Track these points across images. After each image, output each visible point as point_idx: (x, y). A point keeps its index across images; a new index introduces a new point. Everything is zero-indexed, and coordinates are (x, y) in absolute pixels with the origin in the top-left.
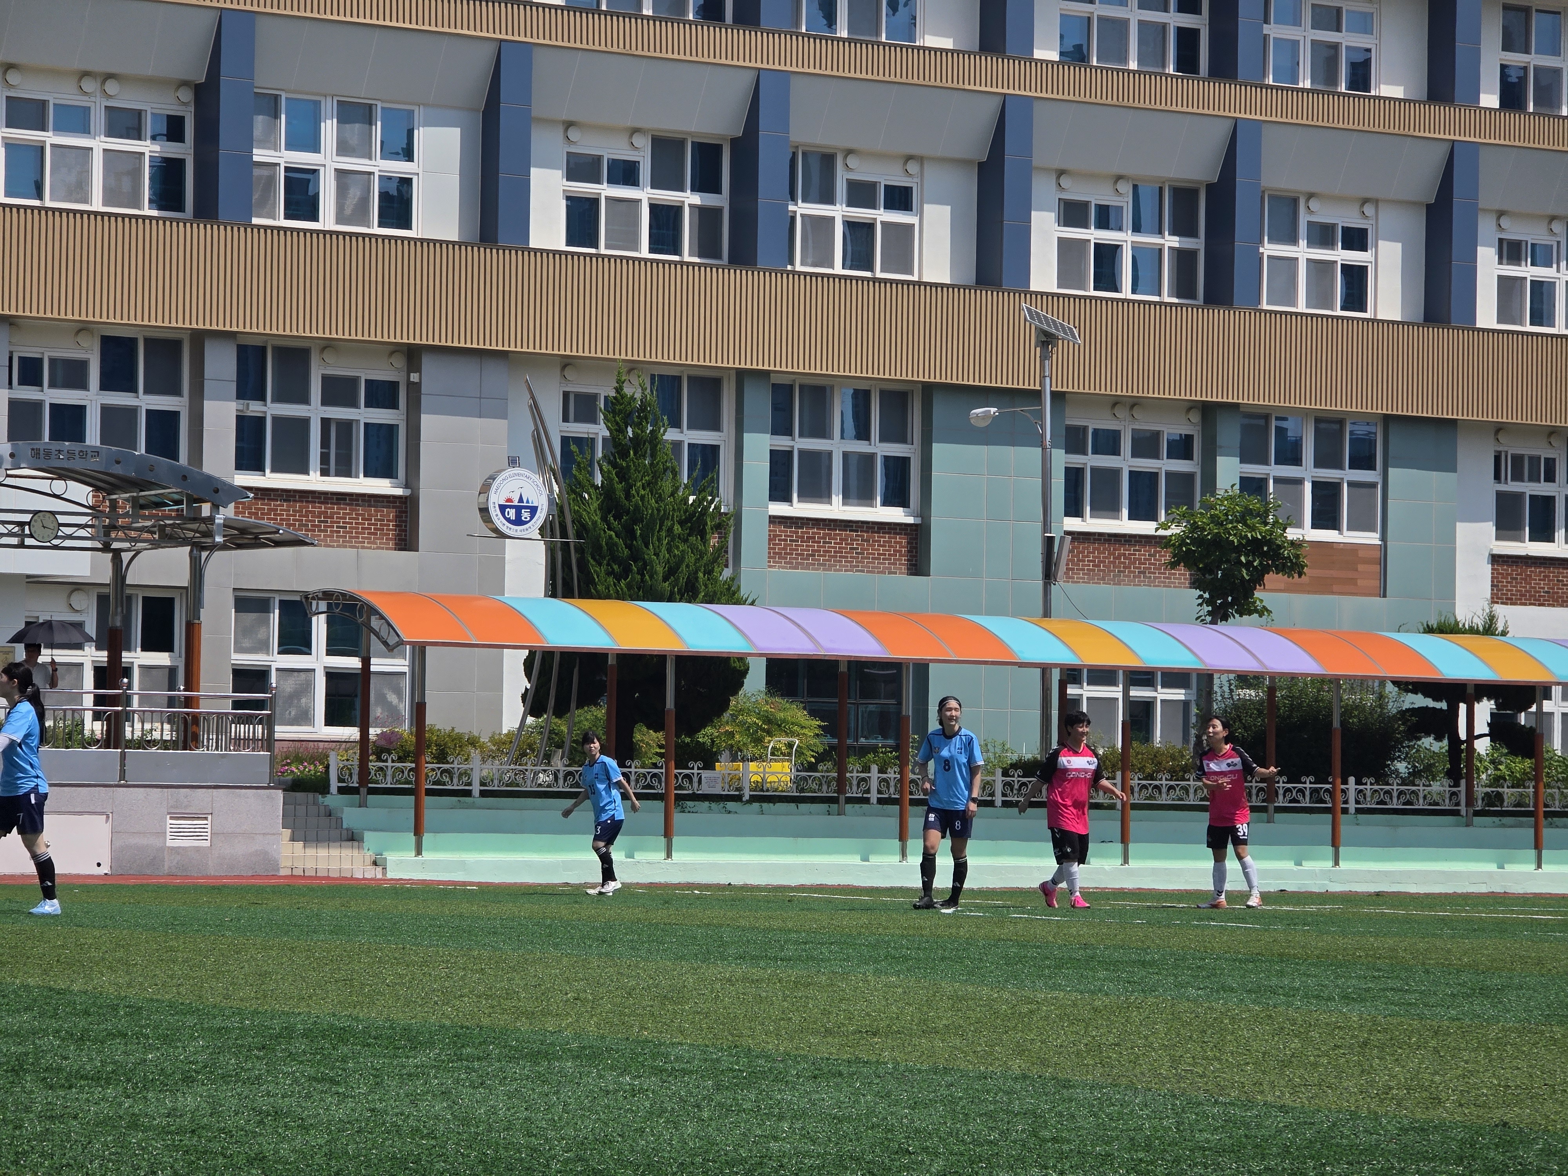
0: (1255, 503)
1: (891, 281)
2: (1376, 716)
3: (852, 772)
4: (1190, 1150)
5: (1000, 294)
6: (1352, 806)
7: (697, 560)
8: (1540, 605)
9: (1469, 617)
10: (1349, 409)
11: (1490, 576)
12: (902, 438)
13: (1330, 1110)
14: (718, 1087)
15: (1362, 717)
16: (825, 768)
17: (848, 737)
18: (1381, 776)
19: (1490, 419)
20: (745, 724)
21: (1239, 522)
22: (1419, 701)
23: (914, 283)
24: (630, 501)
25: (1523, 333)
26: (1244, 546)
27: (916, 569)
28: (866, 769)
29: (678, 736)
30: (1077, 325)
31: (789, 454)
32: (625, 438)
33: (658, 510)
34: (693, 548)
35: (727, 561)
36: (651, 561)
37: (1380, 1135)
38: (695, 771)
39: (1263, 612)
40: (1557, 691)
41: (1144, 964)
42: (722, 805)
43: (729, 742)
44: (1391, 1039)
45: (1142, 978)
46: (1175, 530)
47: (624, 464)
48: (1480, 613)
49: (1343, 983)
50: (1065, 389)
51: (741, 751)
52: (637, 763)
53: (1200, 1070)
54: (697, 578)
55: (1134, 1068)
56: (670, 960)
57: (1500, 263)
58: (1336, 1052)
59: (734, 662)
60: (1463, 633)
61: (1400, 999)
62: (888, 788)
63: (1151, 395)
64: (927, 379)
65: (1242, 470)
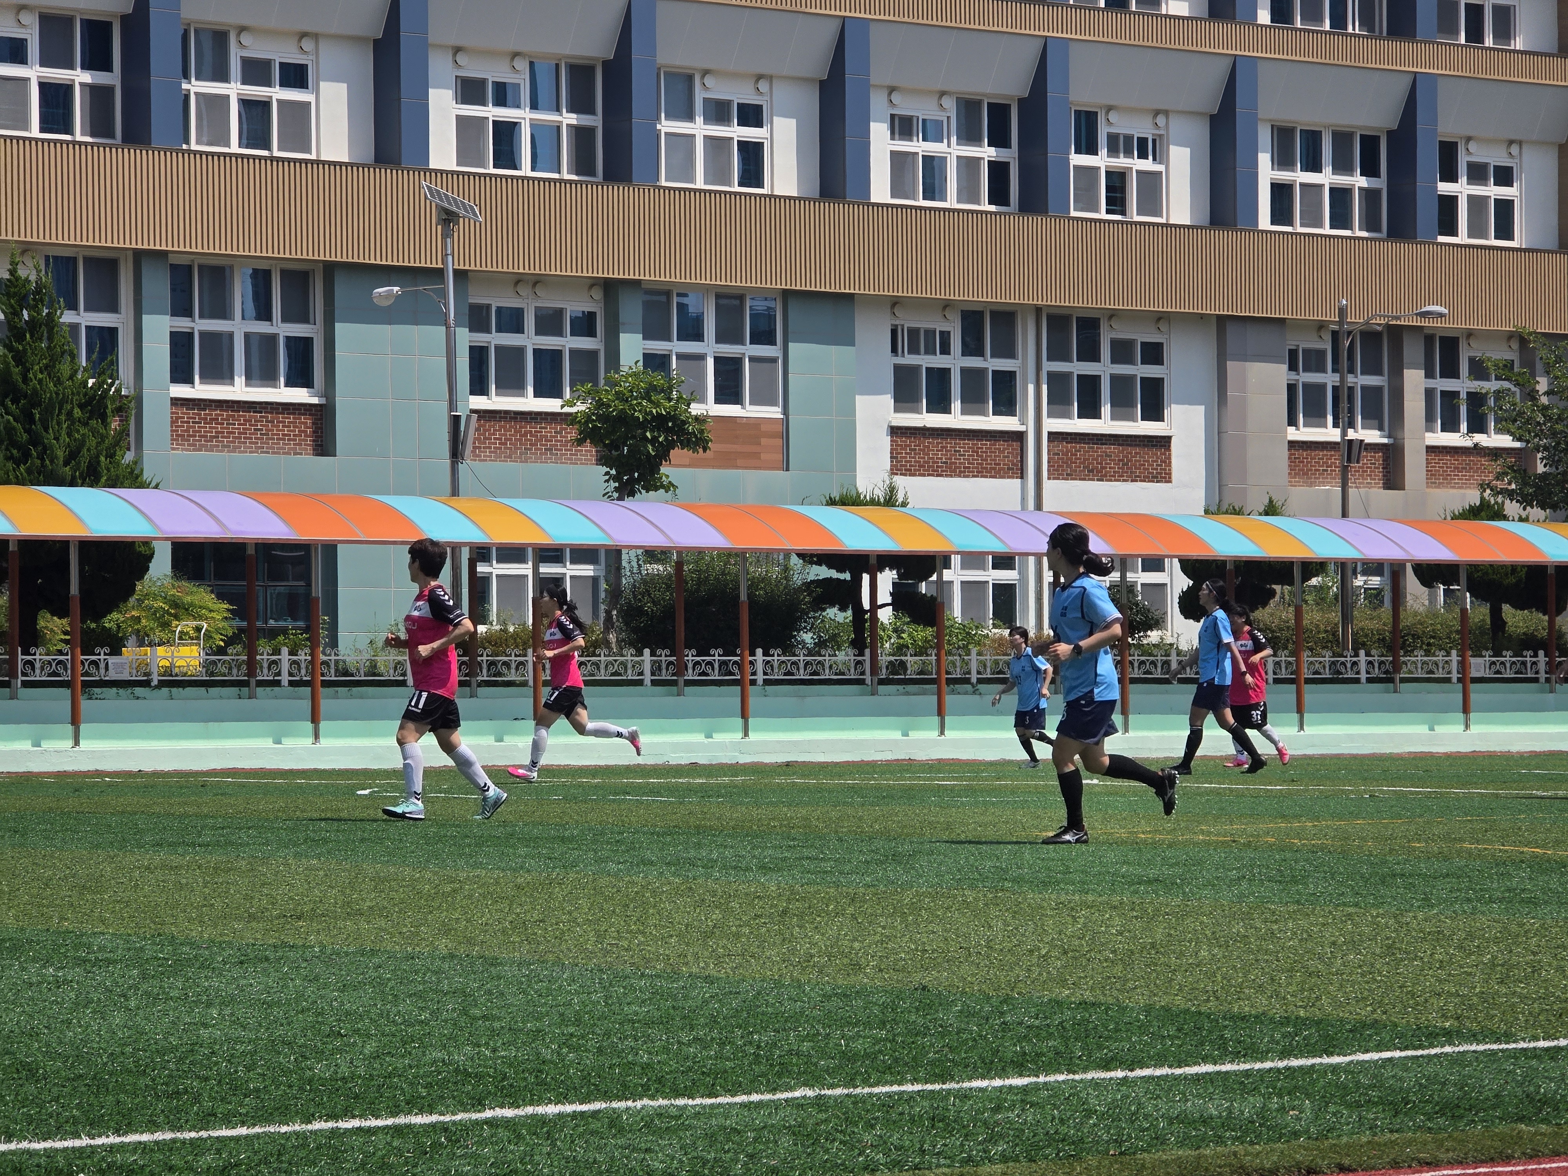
0: (659, 379)
1: (289, 160)
2: (782, 588)
3: (262, 654)
4: (620, 1024)
5: (400, 172)
6: (760, 678)
7: (98, 444)
8: (938, 476)
9: (870, 489)
10: (749, 285)
11: (889, 448)
12: (304, 318)
13: (754, 979)
14: (144, 976)
15: (768, 589)
16: (235, 651)
17: (258, 620)
18: (788, 648)
19: (886, 293)
20: (151, 608)
21: (643, 398)
22: (823, 572)
23: (312, 162)
24: (27, 385)
25: (916, 208)
26: (649, 422)
27: (322, 450)
28: (277, 652)
29: (83, 621)
30: (477, 202)
31: (190, 335)
32: (21, 321)
33: (57, 394)
34: (94, 432)
35: (129, 444)
36: (51, 447)
37: (804, 1002)
38: (102, 657)
39: (669, 487)
40: (956, 560)
41: (563, 840)
42: (130, 691)
43: (136, 627)
44: (809, 908)
45: (562, 854)
46: (580, 407)
47: (20, 348)
48: (881, 484)
49: (760, 854)
50: (467, 267)
51: (148, 636)
52: (41, 650)
53: (625, 944)
54: (99, 462)
55: (560, 944)
56: (86, 849)
57: (892, 138)
58: (757, 921)
59: (140, 547)
60: (865, 505)
61: (816, 867)
62: (299, 671)
63: (553, 273)
64: (328, 258)
65: (646, 347)
